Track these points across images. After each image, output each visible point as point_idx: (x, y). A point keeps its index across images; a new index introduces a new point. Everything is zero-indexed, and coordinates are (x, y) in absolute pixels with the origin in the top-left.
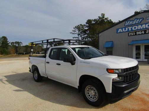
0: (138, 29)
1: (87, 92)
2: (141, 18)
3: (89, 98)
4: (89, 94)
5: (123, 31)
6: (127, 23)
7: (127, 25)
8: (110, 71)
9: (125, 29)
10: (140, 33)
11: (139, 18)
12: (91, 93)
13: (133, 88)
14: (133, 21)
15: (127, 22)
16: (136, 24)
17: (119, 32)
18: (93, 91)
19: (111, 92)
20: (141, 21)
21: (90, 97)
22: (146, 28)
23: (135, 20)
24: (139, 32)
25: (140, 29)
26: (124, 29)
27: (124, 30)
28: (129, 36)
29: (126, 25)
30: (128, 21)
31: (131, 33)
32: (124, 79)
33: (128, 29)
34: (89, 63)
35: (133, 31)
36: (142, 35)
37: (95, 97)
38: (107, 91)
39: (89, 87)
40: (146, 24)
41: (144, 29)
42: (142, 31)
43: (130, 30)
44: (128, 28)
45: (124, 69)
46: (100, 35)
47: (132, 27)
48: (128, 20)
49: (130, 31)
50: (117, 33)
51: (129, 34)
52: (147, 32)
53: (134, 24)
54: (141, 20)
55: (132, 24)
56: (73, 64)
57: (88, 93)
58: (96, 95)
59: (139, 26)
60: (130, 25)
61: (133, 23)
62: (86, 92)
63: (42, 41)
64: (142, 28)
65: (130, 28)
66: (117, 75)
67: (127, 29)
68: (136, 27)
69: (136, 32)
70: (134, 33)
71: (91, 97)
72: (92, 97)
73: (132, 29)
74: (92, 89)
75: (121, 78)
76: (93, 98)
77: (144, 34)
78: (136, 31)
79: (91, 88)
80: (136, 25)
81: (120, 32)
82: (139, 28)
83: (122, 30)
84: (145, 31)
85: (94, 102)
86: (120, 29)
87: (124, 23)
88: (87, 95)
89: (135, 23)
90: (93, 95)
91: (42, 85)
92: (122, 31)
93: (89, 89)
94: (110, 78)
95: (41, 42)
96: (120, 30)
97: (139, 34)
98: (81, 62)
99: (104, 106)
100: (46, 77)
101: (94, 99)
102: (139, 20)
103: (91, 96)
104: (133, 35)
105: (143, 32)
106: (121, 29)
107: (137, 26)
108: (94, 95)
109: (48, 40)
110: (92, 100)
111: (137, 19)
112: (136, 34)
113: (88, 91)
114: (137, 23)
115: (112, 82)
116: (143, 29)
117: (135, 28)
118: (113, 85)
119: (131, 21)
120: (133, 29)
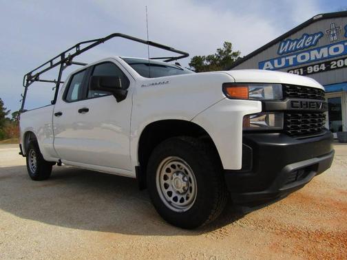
0: (310, 61)
1: (163, 182)
2: (317, 34)
3: (170, 203)
4: (170, 189)
6: (284, 47)
7: (283, 53)
9: (280, 63)
10: (316, 69)
11: (313, 33)
14: (298, 41)
15: (283, 44)
16: (304, 47)
18: (180, 176)
19: (240, 167)
20: (317, 41)
21: (171, 199)
22: (330, 57)
23: (302, 38)
24: (313, 66)
25: (316, 60)
26: (276, 62)
29: (281, 51)
30: (286, 42)
31: (293, 70)
33: (287, 61)
35: (300, 66)
36: (321, 74)
37: (188, 197)
38: (227, 165)
40: (329, 46)
41: (326, 58)
42: (320, 64)
43: (291, 63)
44: (287, 58)
45: (283, 86)
47: (295, 56)
48: (285, 40)
49: (292, 66)
52: (332, 67)
53: (300, 49)
54: (316, 37)
55: (296, 50)
57: (166, 186)
58: (191, 189)
59: (312, 52)
60: (291, 51)
61: (298, 47)
62: (159, 182)
63: (51, 61)
64: (319, 57)
65: (291, 59)
66: (260, 103)
67: (283, 60)
68: (307, 55)
69: (305, 68)
70: (301, 70)
71: (175, 199)
72: (179, 199)
73: (295, 60)
76: (182, 201)
77: (326, 70)
78: (306, 65)
79: (173, 166)
80: (305, 49)
82: (313, 58)
83: (273, 64)
84: (328, 64)
85: (183, 213)
86: (266, 63)
87: (276, 47)
88: (162, 193)
89: (302, 45)
90: (181, 190)
92: (271, 67)
93: (168, 171)
94: (236, 113)
95: (49, 65)
96: (267, 66)
97: (313, 72)
98: (143, 86)
100: (57, 160)
101: (186, 202)
102: (311, 38)
103: (174, 195)
105: (323, 65)
106: (269, 63)
107: (309, 51)
108: (185, 192)
109: (63, 55)
110: (177, 207)
111: (308, 36)
112: (306, 73)
113: (166, 178)
114: (306, 45)
116: (323, 58)
117: (303, 57)
119: (293, 41)
120: (299, 60)
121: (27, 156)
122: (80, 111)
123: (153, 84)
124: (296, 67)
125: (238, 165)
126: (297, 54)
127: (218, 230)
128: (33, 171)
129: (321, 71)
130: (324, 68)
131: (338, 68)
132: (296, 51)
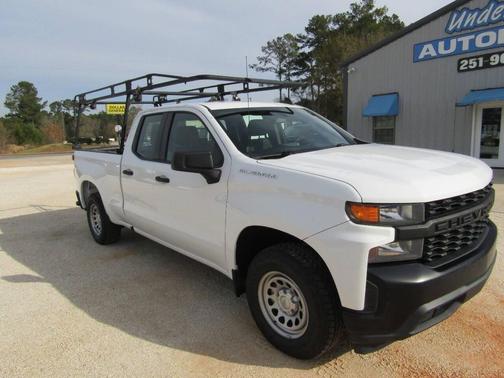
0: (496, 45)
1: (267, 297)
3: (275, 322)
4: (275, 306)
5: (437, 50)
6: (457, 22)
7: (454, 30)
8: (362, 212)
9: (447, 47)
13: (463, 289)
14: (480, 11)
15: (455, 16)
16: (490, 22)
17: (421, 56)
21: (276, 318)
23: (487, 7)
24: (500, 54)
26: (441, 45)
27: (442, 51)
28: (459, 71)
29: (451, 28)
30: (460, 13)
31: (468, 59)
32: (426, 249)
33: (460, 44)
37: (297, 322)
38: (345, 303)
39: (275, 279)
43: (465, 47)
44: (459, 40)
45: (427, 205)
46: (352, 68)
47: (473, 37)
48: (461, 8)
49: (466, 52)
50: (416, 60)
51: (459, 65)
53: (483, 25)
55: (476, 26)
56: (212, 179)
57: (271, 302)
58: (301, 314)
59: (500, 31)
60: (468, 28)
61: (479, 22)
62: (263, 297)
63: (112, 87)
65: (466, 41)
67: (453, 43)
68: (492, 35)
69: (487, 57)
70: (481, 60)
71: (282, 320)
72: (286, 322)
73: (472, 42)
74: (285, 285)
75: (410, 243)
76: (290, 324)
78: (489, 52)
79: (280, 282)
80: (491, 26)
81: (428, 58)
82: (501, 42)
85: (291, 340)
86: (426, 47)
87: (443, 20)
88: (266, 311)
89: (486, 19)
90: (290, 312)
91: (116, 257)
92: (434, 54)
93: (273, 285)
94: (360, 245)
95: (108, 92)
96: (428, 50)
97: (500, 65)
98: (242, 171)
99: (335, 357)
100: (129, 226)
101: (294, 327)
102: (502, 6)
103: (280, 314)
104: (477, 68)
106: (430, 46)
107: (496, 30)
108: (294, 313)
109: (128, 83)
110: (284, 331)
111: (498, 3)
112: (487, 65)
113: (270, 292)
114: (493, 19)
115: (370, 265)
117: (486, 39)
118: (370, 276)
119: (473, 12)
120: (479, 43)
121: (87, 209)
122: (159, 179)
123: (255, 173)
124: (473, 54)
125: (360, 305)
126: (477, 33)
127: (332, 362)
128: (98, 232)
132: (475, 29)
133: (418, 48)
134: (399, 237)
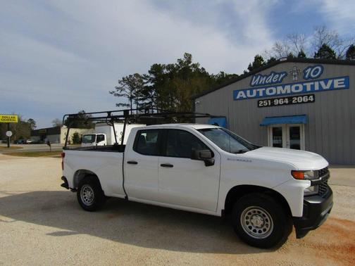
0: (276, 95)
1: (245, 221)
2: (282, 73)
3: (250, 233)
4: (250, 225)
5: (246, 95)
6: (256, 81)
7: (255, 85)
9: (251, 93)
10: (281, 102)
11: (279, 72)
12: (256, 222)
14: (267, 76)
15: (254, 77)
16: (272, 83)
17: (238, 97)
20: (282, 79)
21: (252, 231)
22: (292, 93)
23: (271, 75)
24: (279, 99)
25: (281, 94)
26: (248, 92)
27: (249, 95)
28: (258, 106)
29: (253, 84)
31: (263, 101)
32: (319, 190)
33: (258, 93)
34: (249, 160)
35: (268, 98)
36: (285, 106)
37: (265, 230)
38: (294, 214)
40: (291, 84)
41: (289, 94)
42: (284, 98)
43: (261, 94)
44: (258, 90)
45: (319, 171)
46: (197, 101)
47: (264, 89)
48: (257, 74)
49: (261, 97)
50: (235, 99)
51: (259, 103)
52: (293, 102)
53: (269, 83)
54: (282, 76)
55: (265, 84)
56: (209, 163)
57: (247, 223)
58: (267, 225)
59: (278, 88)
60: (262, 84)
61: (267, 82)
63: (109, 112)
64: (284, 92)
65: (261, 91)
66: (310, 181)
67: (254, 91)
68: (274, 89)
69: (272, 100)
70: (269, 101)
71: (255, 231)
72: (258, 231)
73: (264, 92)
76: (260, 232)
77: (289, 104)
78: (274, 97)
79: (254, 212)
80: (273, 85)
81: (241, 98)
82: (279, 93)
84: (290, 99)
86: (240, 93)
87: (249, 79)
88: (245, 228)
89: (270, 80)
92: (245, 97)
93: (249, 214)
96: (241, 94)
97: (279, 105)
100: (123, 196)
101: (263, 233)
102: (277, 76)
103: (254, 228)
104: (268, 105)
105: (287, 99)
106: (242, 92)
107: (276, 87)
108: (262, 226)
109: (126, 111)
110: (256, 236)
111: (275, 74)
112: (273, 104)
113: (247, 218)
114: (274, 81)
115: (304, 197)
116: (286, 94)
117: (271, 91)
119: (263, 76)
120: (268, 93)
122: (163, 165)
124: (265, 98)
125: (301, 214)
126: (266, 88)
129: (285, 104)
130: (287, 102)
131: (298, 103)
132: (265, 86)
133: (236, 93)
134: (312, 184)
